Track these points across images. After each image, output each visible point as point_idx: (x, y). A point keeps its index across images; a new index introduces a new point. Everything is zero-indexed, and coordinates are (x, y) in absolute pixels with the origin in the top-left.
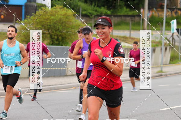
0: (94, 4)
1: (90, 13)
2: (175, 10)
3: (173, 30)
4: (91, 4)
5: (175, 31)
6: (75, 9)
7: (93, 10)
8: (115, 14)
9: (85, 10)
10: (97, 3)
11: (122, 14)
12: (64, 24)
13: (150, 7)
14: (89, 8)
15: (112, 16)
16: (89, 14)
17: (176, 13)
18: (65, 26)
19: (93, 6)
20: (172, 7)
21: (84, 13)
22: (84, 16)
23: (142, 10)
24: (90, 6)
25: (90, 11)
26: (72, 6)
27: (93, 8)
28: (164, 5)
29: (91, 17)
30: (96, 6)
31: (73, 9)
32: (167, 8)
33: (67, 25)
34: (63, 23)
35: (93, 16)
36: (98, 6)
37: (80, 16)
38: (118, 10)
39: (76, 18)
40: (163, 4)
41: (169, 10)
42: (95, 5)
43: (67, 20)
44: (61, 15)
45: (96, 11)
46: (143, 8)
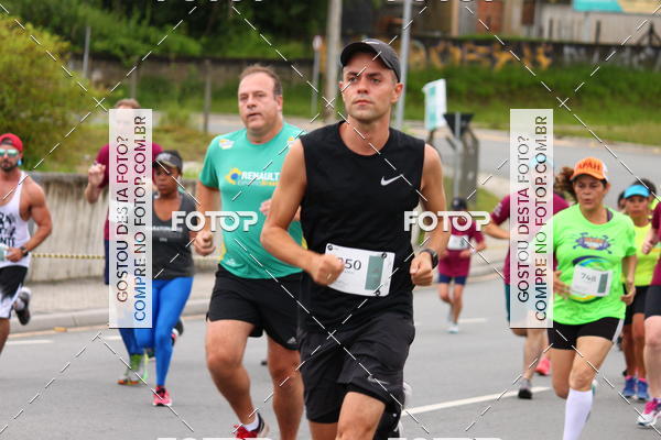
0: (136, 15)
1: (123, 48)
2: (441, 46)
3: (433, 118)
4: (129, 14)
5: (441, 123)
6: (66, 30)
7: (136, 38)
8: (218, 55)
9: (102, 37)
10: (148, 12)
11: (244, 54)
12: (22, 88)
13: (350, 31)
14: (120, 30)
15: (207, 62)
16: (118, 52)
17: (444, 54)
18: (28, 92)
19: (133, 23)
20: (430, 34)
21: (100, 45)
22: (101, 58)
23: (317, 43)
24: (124, 20)
25: (123, 41)
26: (56, 20)
27: (136, 31)
28: (400, 26)
29: (126, 63)
30: (145, 22)
31: (57, 30)
32: (413, 37)
33: (34, 91)
34: (19, 82)
35: (135, 59)
36: (152, 23)
37: (86, 57)
38: (230, 40)
39: (71, 65)
40: (397, 21)
41: (417, 43)
42: (143, 17)
43: (36, 71)
44: (12, 51)
45: (146, 40)
46: (324, 34)
